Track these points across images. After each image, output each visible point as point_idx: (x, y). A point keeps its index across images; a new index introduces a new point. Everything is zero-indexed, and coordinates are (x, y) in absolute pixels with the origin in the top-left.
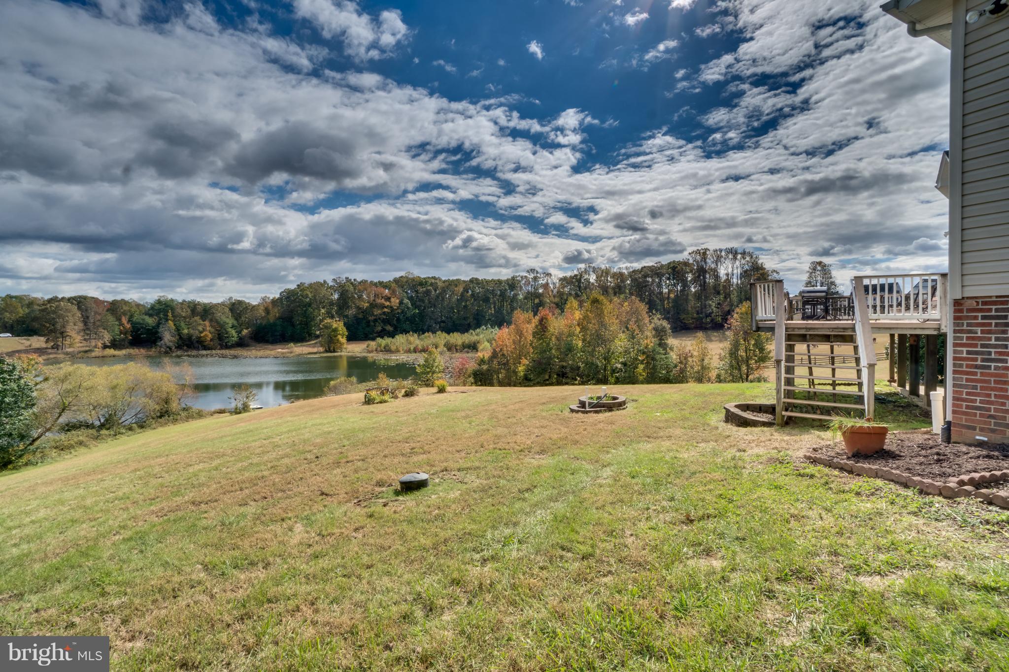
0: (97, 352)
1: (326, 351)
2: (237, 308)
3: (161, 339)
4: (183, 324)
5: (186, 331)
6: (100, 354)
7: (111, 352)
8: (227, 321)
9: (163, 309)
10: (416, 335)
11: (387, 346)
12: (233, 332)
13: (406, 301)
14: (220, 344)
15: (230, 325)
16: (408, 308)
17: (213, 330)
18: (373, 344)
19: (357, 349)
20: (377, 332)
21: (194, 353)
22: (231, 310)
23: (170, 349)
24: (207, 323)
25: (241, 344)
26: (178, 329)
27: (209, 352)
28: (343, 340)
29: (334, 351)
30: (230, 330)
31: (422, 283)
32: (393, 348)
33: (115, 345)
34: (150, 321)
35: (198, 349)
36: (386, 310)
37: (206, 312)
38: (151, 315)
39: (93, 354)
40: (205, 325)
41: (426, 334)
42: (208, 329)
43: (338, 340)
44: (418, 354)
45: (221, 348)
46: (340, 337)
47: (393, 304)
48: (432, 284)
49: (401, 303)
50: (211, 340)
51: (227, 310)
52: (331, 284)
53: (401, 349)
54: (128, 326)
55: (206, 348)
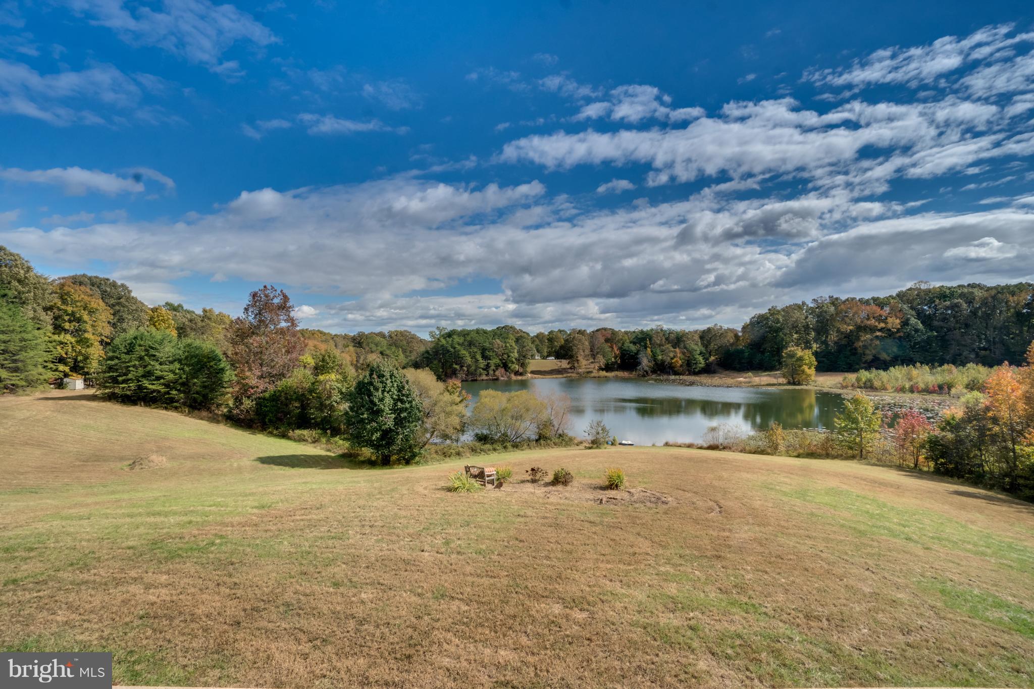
0: (595, 374)
1: (789, 383)
2: (706, 336)
3: (639, 363)
4: (658, 351)
5: (660, 357)
6: (597, 375)
7: (604, 373)
8: (696, 347)
9: (643, 339)
10: (926, 368)
11: (870, 380)
12: (701, 359)
13: (913, 321)
14: (688, 370)
15: (698, 352)
16: (917, 331)
17: (682, 356)
18: (852, 377)
19: (829, 382)
20: (866, 362)
21: (665, 377)
22: (702, 338)
23: (647, 373)
24: (677, 350)
25: (708, 370)
26: (654, 356)
27: (677, 377)
28: (812, 371)
29: (799, 384)
30: (698, 356)
31: (943, 295)
32: (877, 384)
33: (608, 368)
34: (633, 348)
35: (669, 374)
36: (878, 334)
37: (678, 340)
38: (634, 343)
39: (593, 375)
40: (675, 352)
41: (946, 367)
42: (678, 355)
43: (803, 371)
44: (915, 395)
45: (690, 374)
46: (805, 368)
47: (890, 326)
48: (962, 295)
49: (905, 323)
50: (681, 366)
51: (697, 337)
52: (811, 305)
53: (888, 386)
54: (617, 352)
55: (676, 373)
